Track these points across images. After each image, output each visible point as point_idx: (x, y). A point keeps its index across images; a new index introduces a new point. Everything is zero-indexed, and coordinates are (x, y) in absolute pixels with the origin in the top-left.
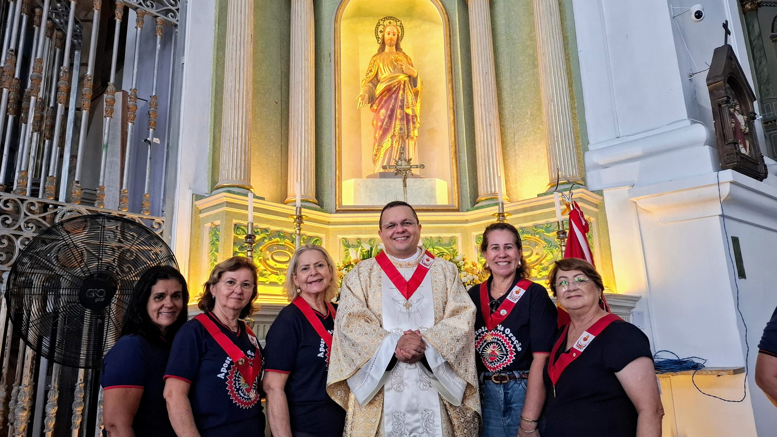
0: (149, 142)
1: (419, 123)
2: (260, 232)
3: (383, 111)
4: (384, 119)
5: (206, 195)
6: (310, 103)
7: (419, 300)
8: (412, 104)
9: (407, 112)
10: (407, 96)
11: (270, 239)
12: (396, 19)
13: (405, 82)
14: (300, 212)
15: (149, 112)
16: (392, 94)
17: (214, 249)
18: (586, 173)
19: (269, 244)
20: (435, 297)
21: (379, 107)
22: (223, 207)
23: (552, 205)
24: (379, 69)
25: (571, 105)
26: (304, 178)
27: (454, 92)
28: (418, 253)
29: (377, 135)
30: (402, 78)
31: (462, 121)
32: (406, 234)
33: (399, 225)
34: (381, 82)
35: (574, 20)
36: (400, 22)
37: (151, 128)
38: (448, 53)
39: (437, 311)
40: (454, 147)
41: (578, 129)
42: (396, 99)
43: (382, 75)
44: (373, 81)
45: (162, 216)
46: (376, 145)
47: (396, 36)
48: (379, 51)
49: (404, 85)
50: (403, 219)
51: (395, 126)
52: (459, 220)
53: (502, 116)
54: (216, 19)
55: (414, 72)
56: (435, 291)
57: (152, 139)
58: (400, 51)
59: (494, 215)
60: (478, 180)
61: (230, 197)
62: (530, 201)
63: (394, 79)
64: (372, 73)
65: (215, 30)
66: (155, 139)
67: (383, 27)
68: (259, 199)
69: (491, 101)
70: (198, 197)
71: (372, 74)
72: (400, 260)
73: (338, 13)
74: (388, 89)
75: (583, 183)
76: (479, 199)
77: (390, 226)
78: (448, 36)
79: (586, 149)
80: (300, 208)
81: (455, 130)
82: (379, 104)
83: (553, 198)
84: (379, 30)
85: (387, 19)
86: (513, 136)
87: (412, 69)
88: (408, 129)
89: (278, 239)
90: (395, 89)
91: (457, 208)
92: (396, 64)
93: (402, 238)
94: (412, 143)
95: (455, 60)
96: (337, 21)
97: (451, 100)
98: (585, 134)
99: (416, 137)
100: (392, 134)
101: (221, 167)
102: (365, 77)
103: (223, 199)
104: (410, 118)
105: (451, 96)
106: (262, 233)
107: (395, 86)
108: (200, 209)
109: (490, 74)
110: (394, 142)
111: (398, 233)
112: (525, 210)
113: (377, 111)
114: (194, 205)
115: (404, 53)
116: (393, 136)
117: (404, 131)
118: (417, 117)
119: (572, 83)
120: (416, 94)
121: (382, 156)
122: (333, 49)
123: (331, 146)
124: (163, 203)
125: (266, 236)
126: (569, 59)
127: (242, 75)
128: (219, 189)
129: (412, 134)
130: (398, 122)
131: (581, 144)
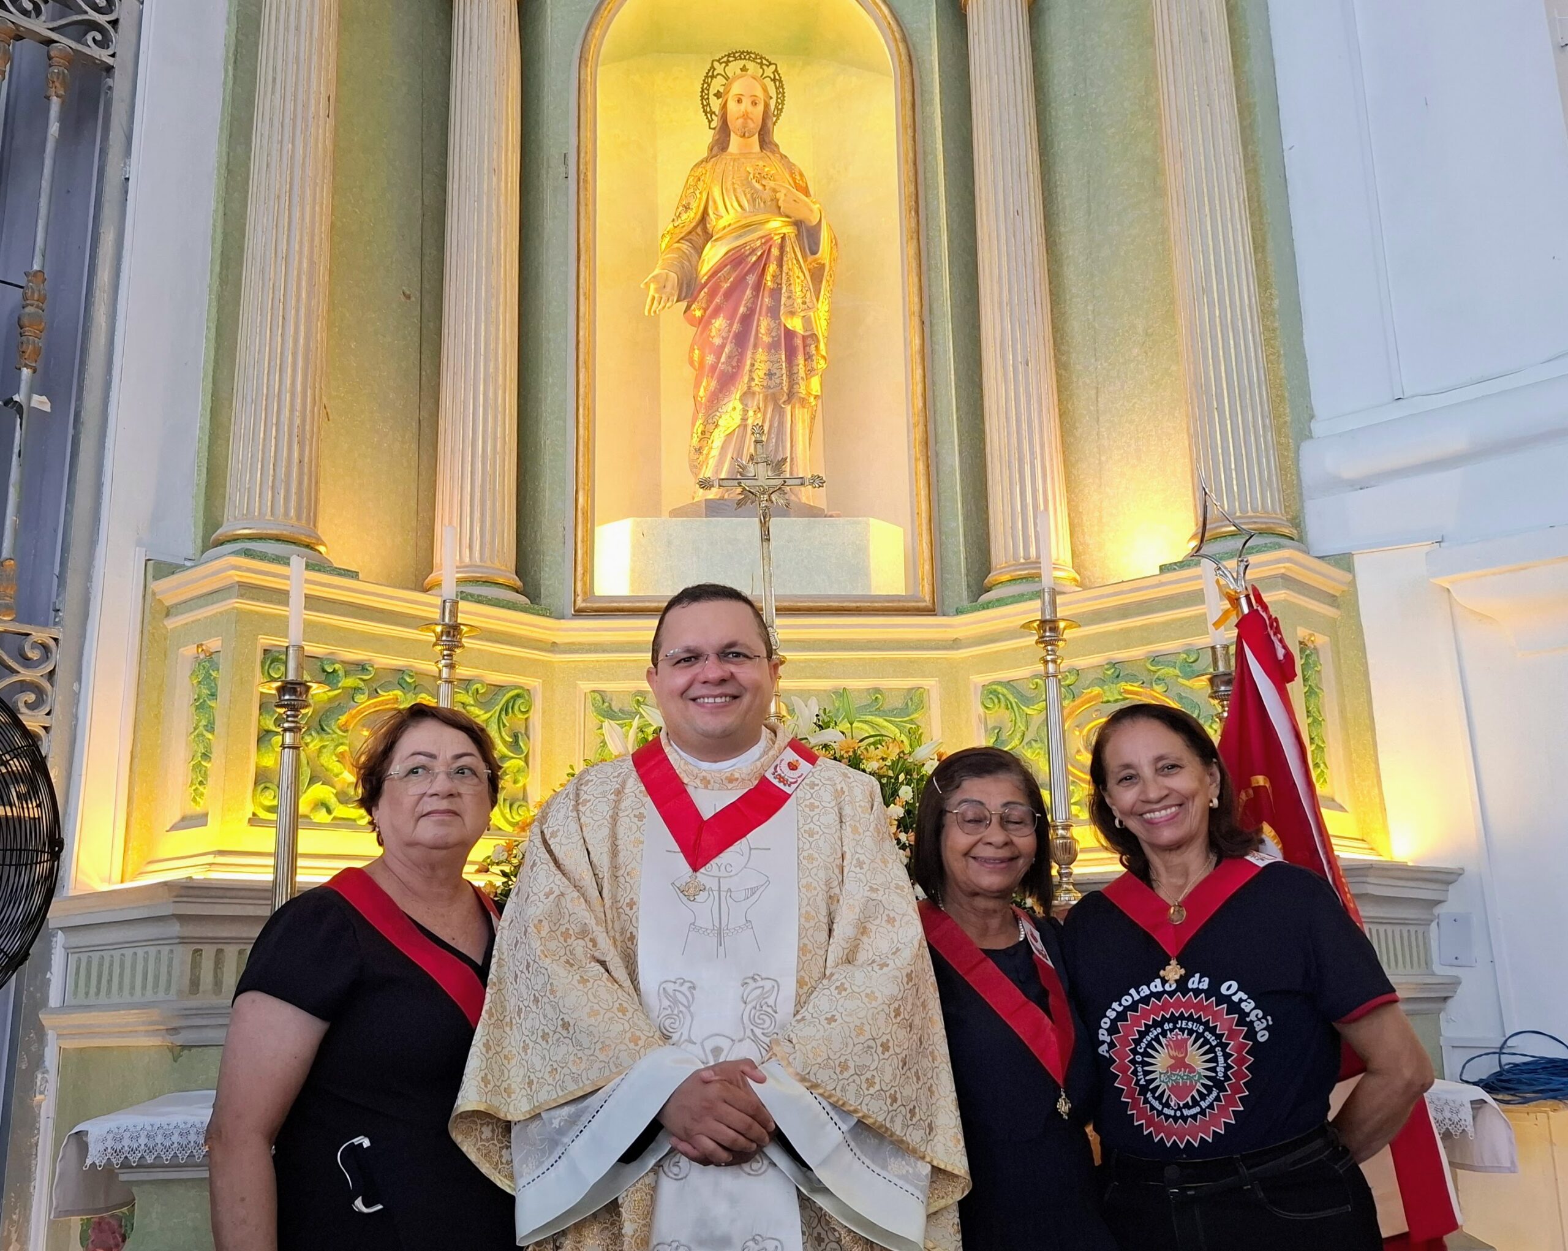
0: (19, 408)
1: (824, 357)
2: (341, 673)
3: (719, 323)
4: (722, 347)
5: (189, 564)
6: (502, 296)
7: (754, 891)
8: (804, 303)
9: (789, 326)
10: (788, 279)
11: (375, 693)
12: (761, 58)
13: (783, 238)
14: (454, 613)
15: (19, 319)
16: (747, 273)
17: (204, 722)
18: (1302, 501)
19: (369, 706)
20: (804, 882)
21: (708, 312)
22: (230, 598)
23: (1196, 597)
24: (711, 203)
25: (1262, 305)
26: (483, 515)
27: (924, 268)
28: (762, 744)
29: (702, 393)
30: (776, 229)
31: (945, 352)
32: (729, 689)
33: (713, 657)
34: (716, 240)
35: (1273, 59)
36: (773, 67)
37: (26, 366)
38: (907, 155)
39: (807, 925)
40: (921, 427)
41: (1283, 373)
42: (758, 286)
43: (717, 219)
44: (693, 237)
45: (56, 624)
46: (699, 422)
47: (760, 108)
48: (711, 149)
49: (782, 248)
50: (726, 641)
51: (753, 365)
52: (934, 640)
53: (1062, 338)
54: (227, 52)
55: (811, 210)
56: (805, 862)
57: (29, 399)
58: (773, 152)
59: (1027, 626)
60: (991, 521)
61: (249, 570)
62: (1138, 586)
63: (753, 231)
64: (691, 214)
65: (225, 83)
66: (36, 397)
67: (724, 81)
68: (339, 575)
69: (1031, 294)
70: (160, 569)
71: (691, 217)
72: (705, 765)
73: (589, 38)
74: (735, 259)
75: (1294, 532)
76: (991, 578)
77: (685, 660)
78: (909, 105)
79: (1305, 434)
80: (455, 603)
81: (924, 377)
82: (710, 301)
83: (1200, 577)
84: (713, 91)
85: (736, 59)
86: (1094, 396)
87: (806, 204)
88: (791, 374)
89: (398, 693)
90: (754, 258)
91: (927, 603)
92: (757, 186)
93: (718, 700)
94: (802, 416)
95: (929, 175)
96: (587, 60)
97: (915, 290)
98: (1304, 391)
99: (816, 397)
100: (745, 388)
101: (231, 482)
102: (671, 226)
103: (230, 576)
104: (799, 342)
105: (916, 280)
106: (347, 674)
107: (753, 251)
108: (167, 604)
109: (1026, 214)
110: (751, 413)
111: (705, 682)
112: (1124, 612)
113: (703, 324)
114: (149, 591)
115: (783, 157)
116: (749, 393)
117: (778, 381)
118: (818, 341)
119: (1264, 241)
120: (817, 275)
121: (715, 452)
122: (573, 140)
123: (565, 422)
124: (58, 586)
125: (362, 684)
126: (1255, 170)
127: (297, 214)
128: (222, 544)
129: (802, 391)
130: (761, 355)
131: (1288, 419)
